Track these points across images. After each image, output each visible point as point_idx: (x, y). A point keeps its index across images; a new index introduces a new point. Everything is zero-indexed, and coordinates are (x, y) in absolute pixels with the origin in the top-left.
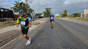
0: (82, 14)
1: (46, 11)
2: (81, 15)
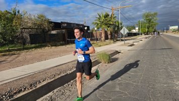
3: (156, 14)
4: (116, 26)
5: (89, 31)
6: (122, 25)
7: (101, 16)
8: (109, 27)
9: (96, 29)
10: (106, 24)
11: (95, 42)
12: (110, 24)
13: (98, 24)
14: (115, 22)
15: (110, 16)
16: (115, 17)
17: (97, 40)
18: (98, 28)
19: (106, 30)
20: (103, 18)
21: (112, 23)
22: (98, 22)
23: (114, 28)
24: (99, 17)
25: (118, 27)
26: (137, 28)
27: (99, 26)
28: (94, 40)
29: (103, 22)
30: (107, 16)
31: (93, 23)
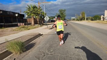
0: (103, 16)
1: (60, 14)
2: (102, 18)
3: (65, 10)
4: (42, 15)
5: (24, 18)
6: (46, 15)
7: (31, 7)
8: (36, 15)
9: (27, 16)
10: (35, 13)
11: (27, 26)
12: (37, 13)
13: (28, 13)
14: (42, 13)
16: (42, 9)
19: (35, 17)
20: (32, 9)
21: (39, 13)
22: (28, 11)
23: (41, 17)
24: (29, 7)
25: (44, 16)
27: (29, 14)
29: (32, 12)
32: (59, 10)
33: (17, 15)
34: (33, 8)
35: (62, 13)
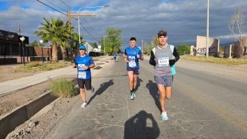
3: (120, 31)
4: (74, 40)
6: (83, 40)
7: (51, 23)
8: (63, 41)
9: (41, 41)
10: (59, 36)
11: (41, 62)
12: (66, 37)
13: (45, 34)
14: (73, 35)
15: (64, 25)
16: (73, 28)
17: (44, 59)
18: (46, 41)
20: (54, 26)
21: (68, 35)
22: (46, 32)
23: (72, 44)
24: (46, 23)
25: (77, 42)
26: (100, 47)
27: (47, 38)
28: (39, 59)
29: (54, 33)
30: (59, 24)
31: (36, 32)
32: (108, 30)
33: (22, 39)
34: (56, 25)
35: (112, 37)
